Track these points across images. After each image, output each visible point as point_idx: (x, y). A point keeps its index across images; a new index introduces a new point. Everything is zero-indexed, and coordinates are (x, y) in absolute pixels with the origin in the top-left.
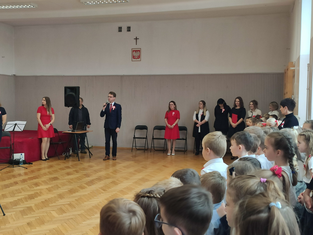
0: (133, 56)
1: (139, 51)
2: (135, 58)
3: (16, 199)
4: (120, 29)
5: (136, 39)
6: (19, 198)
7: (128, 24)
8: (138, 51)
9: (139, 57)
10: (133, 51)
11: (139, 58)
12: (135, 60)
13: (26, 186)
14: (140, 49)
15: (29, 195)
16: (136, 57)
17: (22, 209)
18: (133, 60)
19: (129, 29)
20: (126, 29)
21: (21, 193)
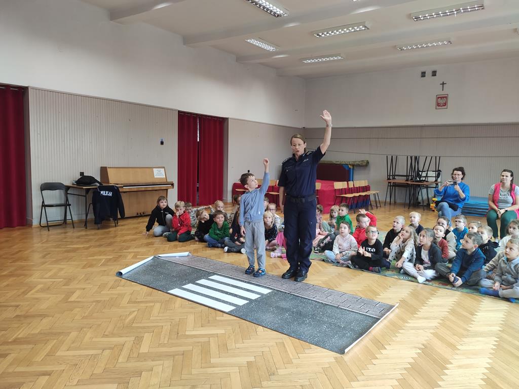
0: (438, 104)
1: (446, 97)
2: (440, 106)
4: (423, 74)
5: (443, 84)
7: (434, 68)
8: (444, 97)
9: (445, 104)
10: (438, 98)
11: (445, 106)
12: (440, 107)
14: (447, 96)
16: (442, 105)
18: (437, 107)
19: (434, 73)
20: (431, 74)
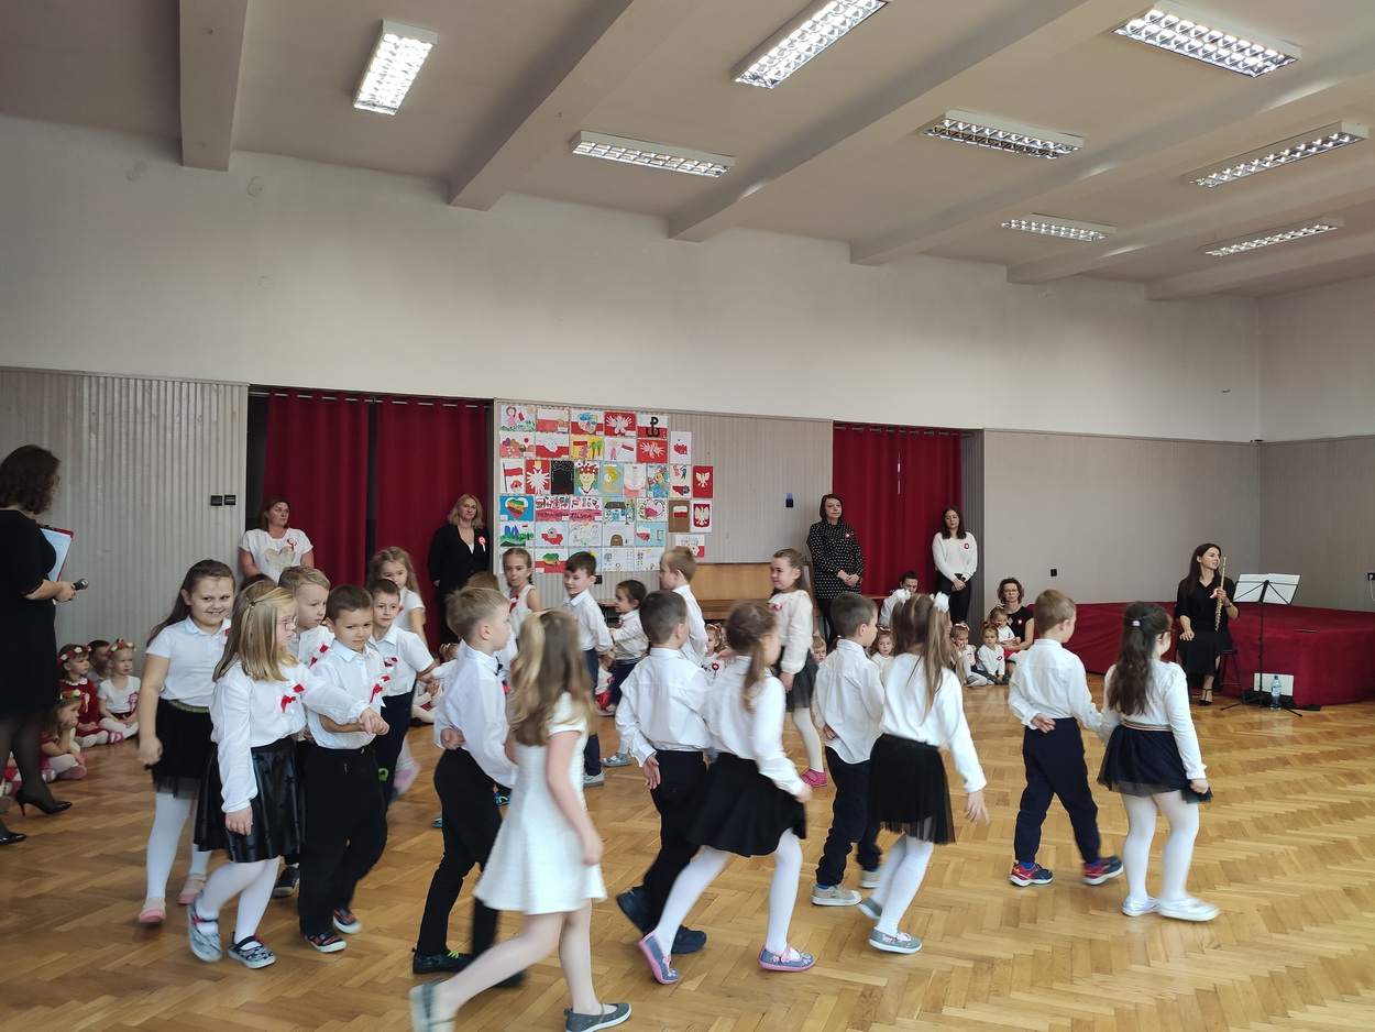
3: (1292, 807)
6: (1304, 807)
13: (1317, 775)
15: (1332, 806)
17: (1319, 843)
21: (1304, 792)
